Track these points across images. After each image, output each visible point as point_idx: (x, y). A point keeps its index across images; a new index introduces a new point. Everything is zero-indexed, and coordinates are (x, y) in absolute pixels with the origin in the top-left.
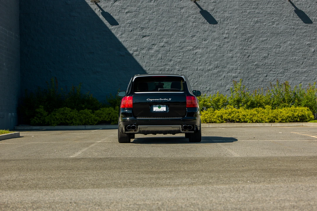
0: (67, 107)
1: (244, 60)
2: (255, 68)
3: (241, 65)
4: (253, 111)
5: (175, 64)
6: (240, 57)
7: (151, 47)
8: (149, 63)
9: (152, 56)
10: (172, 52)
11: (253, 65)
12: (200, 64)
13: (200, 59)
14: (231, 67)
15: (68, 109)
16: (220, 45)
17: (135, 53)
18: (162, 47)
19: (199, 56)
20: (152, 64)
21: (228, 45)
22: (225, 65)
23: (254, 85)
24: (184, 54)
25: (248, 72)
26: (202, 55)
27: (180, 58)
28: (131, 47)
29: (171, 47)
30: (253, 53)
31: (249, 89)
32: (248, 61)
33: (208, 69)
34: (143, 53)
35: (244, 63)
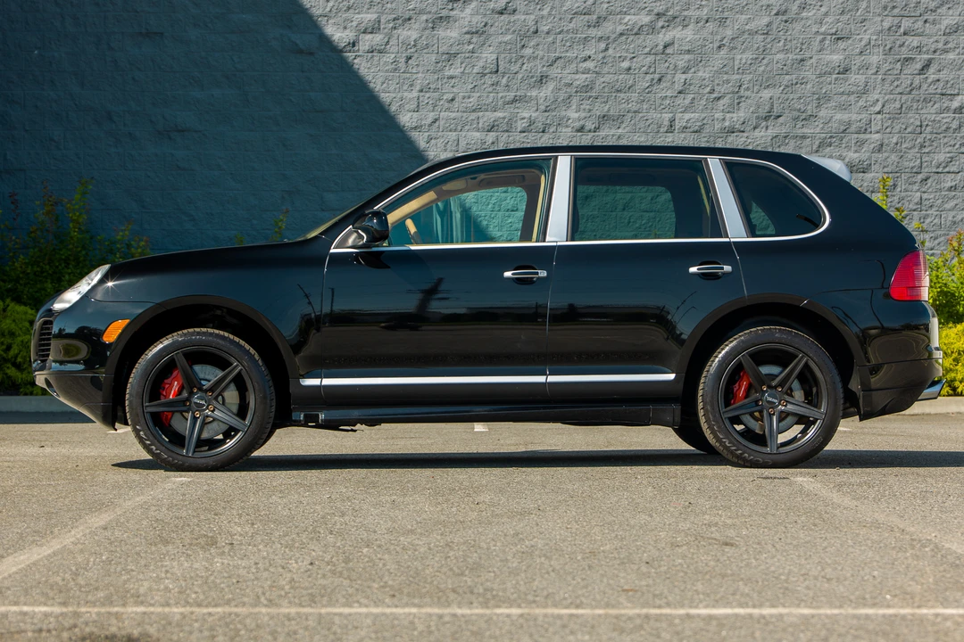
0: (18, 300)
1: (904, 85)
2: (955, 125)
3: (887, 106)
4: (953, 335)
5: (562, 95)
6: (882, 72)
7: (444, 13)
8: (436, 90)
9: (451, 56)
10: (550, 39)
11: (947, 109)
12: (687, 102)
13: (690, 75)
14: (838, 116)
15: (21, 308)
16: (783, 8)
17: (367, 41)
18: (501, 13)
19: (682, 61)
20: (451, 96)
21: (823, 9)
22: (810, 109)
23: (949, 205)
24: (606, 49)
25: (922, 146)
26: (698, 55)
27: (586, 71)
28: (349, 8)
29: (545, 12)
30: (946, 51)
31: (925, 226)
32: (922, 91)
33: (727, 124)
34: (403, 43)
35: (904, 97)
